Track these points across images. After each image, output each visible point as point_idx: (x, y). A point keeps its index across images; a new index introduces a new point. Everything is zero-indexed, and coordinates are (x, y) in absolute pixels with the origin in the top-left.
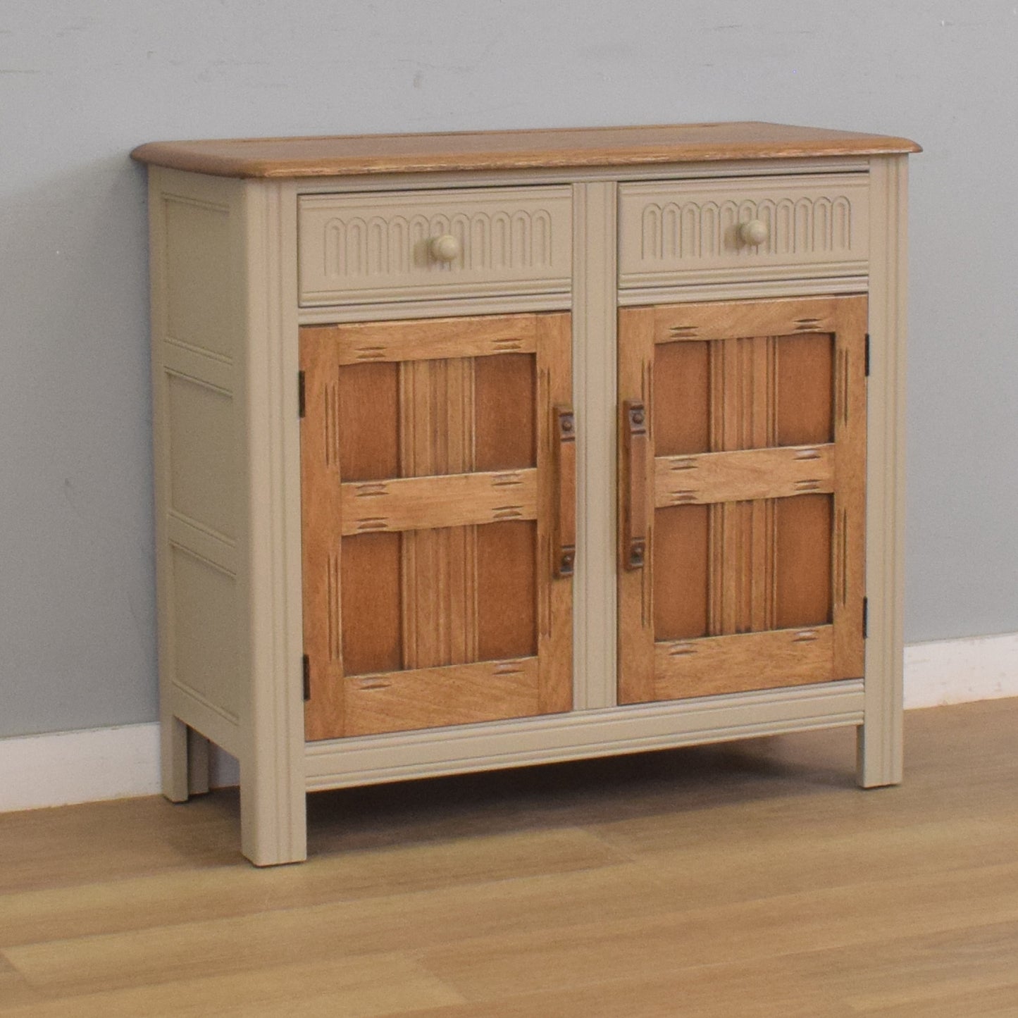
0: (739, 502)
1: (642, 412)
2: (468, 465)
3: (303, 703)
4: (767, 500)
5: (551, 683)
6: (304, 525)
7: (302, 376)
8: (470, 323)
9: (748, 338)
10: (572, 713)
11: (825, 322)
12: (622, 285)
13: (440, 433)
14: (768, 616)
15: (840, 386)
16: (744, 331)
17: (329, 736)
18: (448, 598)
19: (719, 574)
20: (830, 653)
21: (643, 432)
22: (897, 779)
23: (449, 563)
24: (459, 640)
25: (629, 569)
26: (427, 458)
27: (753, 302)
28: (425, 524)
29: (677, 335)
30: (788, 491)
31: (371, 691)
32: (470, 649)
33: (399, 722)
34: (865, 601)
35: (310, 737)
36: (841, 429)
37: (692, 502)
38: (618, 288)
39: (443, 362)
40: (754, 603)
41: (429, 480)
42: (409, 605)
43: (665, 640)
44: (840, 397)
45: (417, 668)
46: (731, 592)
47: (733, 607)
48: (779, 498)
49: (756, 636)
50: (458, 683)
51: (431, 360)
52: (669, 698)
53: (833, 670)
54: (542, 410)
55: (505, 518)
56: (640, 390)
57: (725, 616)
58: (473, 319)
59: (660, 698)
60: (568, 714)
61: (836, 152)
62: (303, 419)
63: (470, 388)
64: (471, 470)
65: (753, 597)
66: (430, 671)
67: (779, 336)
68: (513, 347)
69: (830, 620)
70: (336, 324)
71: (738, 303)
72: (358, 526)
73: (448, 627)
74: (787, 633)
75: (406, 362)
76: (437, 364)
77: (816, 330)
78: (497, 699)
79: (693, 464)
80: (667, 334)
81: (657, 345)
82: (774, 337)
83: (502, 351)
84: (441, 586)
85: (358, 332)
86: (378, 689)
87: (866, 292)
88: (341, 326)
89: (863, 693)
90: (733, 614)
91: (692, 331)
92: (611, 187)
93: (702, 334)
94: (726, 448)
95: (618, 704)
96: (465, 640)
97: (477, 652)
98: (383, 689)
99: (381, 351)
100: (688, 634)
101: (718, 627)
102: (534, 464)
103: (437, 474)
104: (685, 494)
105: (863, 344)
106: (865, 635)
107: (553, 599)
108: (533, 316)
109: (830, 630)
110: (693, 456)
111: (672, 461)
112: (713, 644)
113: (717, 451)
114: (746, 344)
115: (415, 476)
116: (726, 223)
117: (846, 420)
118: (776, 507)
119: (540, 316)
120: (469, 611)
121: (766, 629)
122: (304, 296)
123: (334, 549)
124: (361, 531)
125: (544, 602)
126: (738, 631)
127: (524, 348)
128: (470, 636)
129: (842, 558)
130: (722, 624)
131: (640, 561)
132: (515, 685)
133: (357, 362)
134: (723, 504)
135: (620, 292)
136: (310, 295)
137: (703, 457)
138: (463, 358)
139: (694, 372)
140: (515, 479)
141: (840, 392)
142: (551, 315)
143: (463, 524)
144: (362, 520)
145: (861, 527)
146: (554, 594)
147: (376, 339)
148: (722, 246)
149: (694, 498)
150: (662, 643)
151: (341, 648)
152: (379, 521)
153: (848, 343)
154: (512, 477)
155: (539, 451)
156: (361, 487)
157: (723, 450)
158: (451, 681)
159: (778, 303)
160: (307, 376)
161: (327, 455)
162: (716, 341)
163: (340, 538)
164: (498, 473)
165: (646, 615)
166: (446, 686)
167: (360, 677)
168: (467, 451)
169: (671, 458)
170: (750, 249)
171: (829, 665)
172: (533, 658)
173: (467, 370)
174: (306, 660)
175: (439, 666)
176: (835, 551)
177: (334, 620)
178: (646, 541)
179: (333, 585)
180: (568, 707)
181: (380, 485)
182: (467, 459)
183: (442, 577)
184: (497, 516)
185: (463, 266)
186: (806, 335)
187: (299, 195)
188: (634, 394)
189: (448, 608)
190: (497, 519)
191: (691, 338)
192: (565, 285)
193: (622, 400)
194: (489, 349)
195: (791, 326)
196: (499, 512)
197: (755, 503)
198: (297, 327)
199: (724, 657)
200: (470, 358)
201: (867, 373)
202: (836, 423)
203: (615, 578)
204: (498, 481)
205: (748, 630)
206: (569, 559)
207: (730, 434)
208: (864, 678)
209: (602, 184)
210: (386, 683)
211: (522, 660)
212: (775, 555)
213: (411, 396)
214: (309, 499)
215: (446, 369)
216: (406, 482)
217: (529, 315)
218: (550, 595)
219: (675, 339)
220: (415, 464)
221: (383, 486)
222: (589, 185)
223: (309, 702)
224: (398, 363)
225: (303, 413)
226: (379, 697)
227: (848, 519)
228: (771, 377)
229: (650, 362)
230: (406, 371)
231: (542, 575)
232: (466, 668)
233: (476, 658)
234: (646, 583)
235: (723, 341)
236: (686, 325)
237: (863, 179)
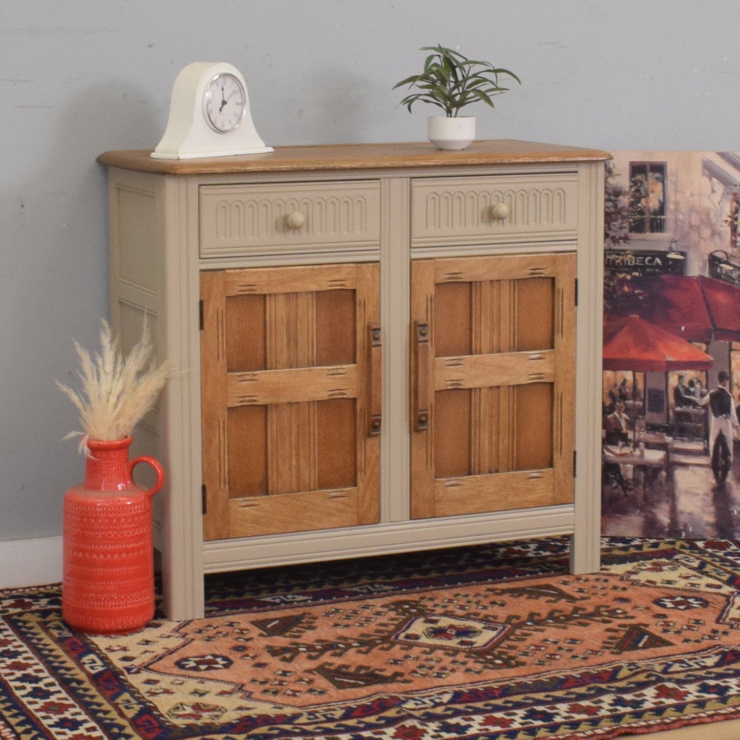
0: (491, 388)
1: (426, 328)
2: (311, 362)
3: (202, 516)
4: (509, 386)
5: (366, 505)
6: (203, 400)
7: (201, 303)
8: (313, 270)
9: (497, 280)
10: (380, 524)
11: (548, 270)
12: (413, 245)
13: (292, 340)
14: (510, 461)
15: (558, 312)
16: (494, 276)
17: (219, 538)
18: (297, 448)
19: (478, 434)
20: (551, 487)
21: (427, 341)
22: (596, 569)
23: (298, 426)
24: (305, 476)
25: (418, 431)
26: (284, 357)
27: (500, 257)
28: (283, 400)
29: (449, 278)
30: (524, 380)
31: (247, 508)
32: (312, 482)
33: (265, 529)
34: (575, 453)
35: (207, 538)
36: (559, 341)
37: (460, 387)
38: (411, 247)
39: (295, 295)
40: (500, 454)
41: (285, 372)
42: (272, 453)
43: (443, 477)
44: (558, 320)
45: (277, 494)
46: (486, 447)
47: (487, 456)
48: (517, 385)
49: (503, 475)
50: (304, 504)
51: (286, 293)
52: (445, 515)
53: (553, 498)
54: (360, 326)
55: (336, 397)
56: (425, 314)
57: (482, 463)
58: (315, 267)
59: (437, 515)
60: (377, 525)
61: (556, 159)
62: (202, 331)
63: (312, 313)
64: (313, 365)
65: (500, 449)
66: (286, 496)
67: (518, 280)
68: (341, 285)
69: (551, 465)
70: (224, 270)
71: (491, 257)
72: (238, 401)
73: (298, 468)
74: (523, 473)
75: (270, 295)
76: (291, 296)
77: (542, 276)
78: (330, 514)
79: (460, 362)
80: (443, 277)
81: (436, 285)
82: (514, 280)
83: (334, 288)
84: (293, 440)
85: (236, 274)
86: (251, 507)
87: (575, 251)
88: (227, 271)
89: (573, 513)
90: (487, 461)
91: (459, 275)
92: (406, 181)
93: (466, 278)
94: (482, 352)
95: (411, 519)
96: (310, 475)
97: (317, 484)
98: (255, 507)
99: (253, 288)
100: (458, 473)
101: (477, 469)
102: (355, 362)
103: (291, 367)
104: (455, 382)
105: (574, 285)
106: (574, 475)
107: (368, 450)
108: (355, 265)
109: (551, 473)
110: (460, 357)
111: (446, 360)
112: (473, 480)
113: (476, 354)
114: (496, 285)
115: (276, 369)
116: (482, 205)
117: (562, 334)
118: (515, 392)
119: (359, 265)
120: (312, 457)
121: (509, 471)
122: (203, 251)
123: (222, 415)
124: (240, 404)
125: (361, 451)
126: (490, 472)
127: (349, 286)
128: (312, 473)
129: (559, 424)
130: (479, 467)
131: (424, 425)
132: (341, 505)
133: (238, 294)
134: (480, 389)
135: (412, 250)
136: (206, 251)
137: (468, 358)
138: (308, 292)
139: (461, 301)
140: (342, 371)
141: (558, 316)
142: (365, 265)
143: (307, 400)
144: (241, 397)
145: (572, 404)
146: (368, 447)
147: (251, 280)
148: (480, 221)
149: (461, 385)
150: (439, 479)
151: (227, 480)
152: (253, 398)
153: (563, 284)
154: (340, 370)
155: (358, 353)
156: (241, 375)
157: (480, 353)
158: (300, 503)
159: (517, 258)
160: (204, 303)
161: (218, 355)
162: (476, 282)
163: (226, 409)
164: (330, 367)
165: (429, 460)
166: (296, 506)
167: (240, 499)
168: (310, 353)
169: (446, 358)
170: (498, 223)
171: (550, 495)
172: (354, 488)
173: (310, 301)
174: (204, 488)
175: (292, 492)
176: (555, 420)
177: (222, 463)
178: (429, 413)
179: (222, 439)
180: (377, 520)
181: (253, 374)
182: (310, 358)
183: (294, 434)
184: (330, 395)
185: (307, 232)
186: (535, 279)
187: (199, 185)
188: (421, 318)
189: (298, 455)
190: (330, 398)
191: (459, 280)
192: (377, 245)
193: (413, 321)
194: (325, 286)
195: (525, 273)
196: (332, 392)
197: (502, 389)
198: (198, 272)
199: (481, 489)
200: (312, 292)
201: (576, 304)
202: (556, 337)
203: (409, 435)
204: (331, 372)
205: (497, 471)
206: (377, 424)
207: (485, 345)
208: (574, 503)
209: (400, 179)
210: (257, 503)
211: (347, 489)
212: (515, 422)
213: (273, 317)
214: (206, 383)
215: (297, 299)
216: (270, 373)
217: (351, 265)
218: (365, 447)
219: (448, 281)
220: (276, 361)
221: (255, 375)
222: (391, 180)
223: (206, 515)
224: (265, 295)
225: (202, 326)
226: (253, 512)
227: (563, 399)
228: (512, 306)
229: (432, 295)
230: (270, 300)
231: (360, 434)
232: (310, 494)
233: (317, 488)
234: (429, 440)
235: (480, 282)
236: (456, 271)
237: (574, 177)
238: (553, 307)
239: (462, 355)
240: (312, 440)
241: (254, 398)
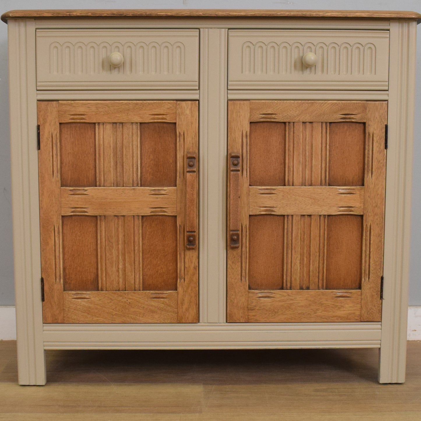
0: (304, 215)
1: (238, 159)
2: (135, 182)
3: (41, 303)
4: (320, 216)
5: (185, 307)
6: (40, 208)
7: (38, 127)
8: (137, 104)
9: (310, 123)
10: (199, 324)
11: (359, 116)
12: (230, 88)
13: (119, 163)
14: (321, 282)
15: (368, 154)
16: (307, 118)
17: (55, 322)
18: (124, 255)
19: (290, 255)
20: (359, 306)
21: (239, 171)
22: (402, 380)
23: (124, 236)
24: (131, 278)
25: (233, 248)
26: (111, 177)
28: (109, 213)
29: (263, 118)
30: (334, 211)
31: (79, 300)
32: (137, 283)
33: (95, 319)
34: (382, 278)
35: (45, 322)
36: (369, 179)
37: (273, 213)
38: (228, 89)
39: (121, 126)
40: (311, 273)
41: (111, 189)
42: (101, 257)
43: (256, 289)
44: (368, 160)
45: (106, 291)
46: (297, 266)
47: (298, 275)
48: (329, 216)
49: (312, 292)
50: (129, 301)
52: (257, 322)
53: (360, 316)
54: (180, 155)
55: (157, 214)
56: (241, 148)
57: (293, 279)
58: (138, 102)
59: (251, 321)
60: (196, 324)
62: (39, 151)
63: (137, 140)
64: (138, 185)
65: (311, 270)
66: (113, 293)
67: (330, 123)
68: (162, 119)
69: (360, 288)
70: (58, 100)
71: (303, 101)
72: (71, 211)
73: (124, 270)
74: (332, 292)
75: (99, 123)
76: (118, 125)
77: (353, 120)
78: (153, 312)
79: (273, 192)
80: (257, 117)
81: (251, 123)
82: (326, 123)
83: (156, 121)
84: (120, 246)
85: (70, 105)
86: (83, 300)
87: (387, 101)
88: (60, 102)
89: (380, 330)
90: (298, 279)
92: (224, 32)
93: (280, 118)
94: (294, 184)
95: (227, 322)
96: (135, 277)
97: (141, 286)
98: (86, 300)
99: (83, 117)
100: (271, 286)
101: (289, 285)
102: (176, 186)
103: (117, 186)
104: (268, 209)
105: (384, 130)
106: (381, 297)
107: (186, 260)
108: (175, 102)
109: (360, 293)
110: (274, 187)
111: (260, 189)
112: (285, 294)
113: (289, 185)
114: (308, 126)
115: (104, 186)
116: (295, 55)
117: (372, 174)
118: (326, 221)
119: (179, 102)
120: (137, 263)
121: (319, 289)
122: (38, 84)
123: (57, 222)
124: (72, 214)
125: (181, 262)
126: (301, 288)
127: (169, 119)
128: (137, 276)
129: (368, 252)
130: (291, 283)
131: (237, 243)
132: (163, 305)
133: (70, 122)
134: (292, 216)
135: (229, 91)
136: (41, 83)
137: (280, 188)
138: (132, 123)
139: (275, 139)
140: (163, 192)
141: (368, 157)
142: (185, 102)
143: (133, 215)
144: (73, 208)
145: (381, 235)
146: (187, 258)
147: (81, 110)
148: (293, 68)
149: (274, 211)
150: (253, 291)
151: (62, 275)
152: (83, 209)
153: (374, 129)
154: (162, 191)
155: (178, 178)
156: (73, 190)
157: (293, 185)
158: (125, 300)
159: (329, 103)
160: (41, 128)
161: (53, 172)
162: (289, 123)
163: (61, 217)
164: (153, 188)
165: (243, 274)
166: (122, 302)
167: (73, 292)
168: (135, 175)
169: (260, 187)
170: (311, 71)
171: (358, 313)
172: (174, 291)
173: (135, 131)
174: (42, 280)
175: (119, 291)
176: (364, 248)
177: (57, 260)
178: (240, 232)
179: (57, 241)
180: (197, 320)
181: (83, 190)
182: (135, 179)
183: (120, 242)
184: (152, 212)
185: (131, 71)
187: (36, 29)
188: (237, 150)
189: (124, 260)
190: (152, 214)
191: (272, 120)
192: (195, 86)
193: (229, 153)
194: (148, 119)
195: (337, 117)
196: (154, 210)
197: (312, 217)
198: (36, 101)
199: (291, 302)
200: (137, 123)
201: (386, 147)
202: (366, 176)
203: (225, 252)
204: (153, 193)
205: (308, 288)
206: (192, 239)
207: (297, 178)
208: (381, 322)
209: (218, 30)
210: (87, 297)
211: (168, 292)
212: (326, 247)
213: (102, 142)
214: (43, 194)
215: (123, 128)
216: (98, 189)
217: (172, 101)
218: (184, 258)
219: (262, 120)
220: (104, 180)
221: (86, 190)
222: (210, 30)
223: (44, 302)
224: (95, 123)
225: (39, 148)
226: (85, 304)
227: (372, 230)
228: (324, 145)
229: (247, 132)
230: (99, 128)
231: (180, 247)
232: (134, 293)
233: (141, 289)
234: (243, 256)
235: (294, 123)
236: (270, 112)
237: (386, 34)
238: (364, 149)
239: (276, 186)
240: (136, 248)
241: (85, 210)
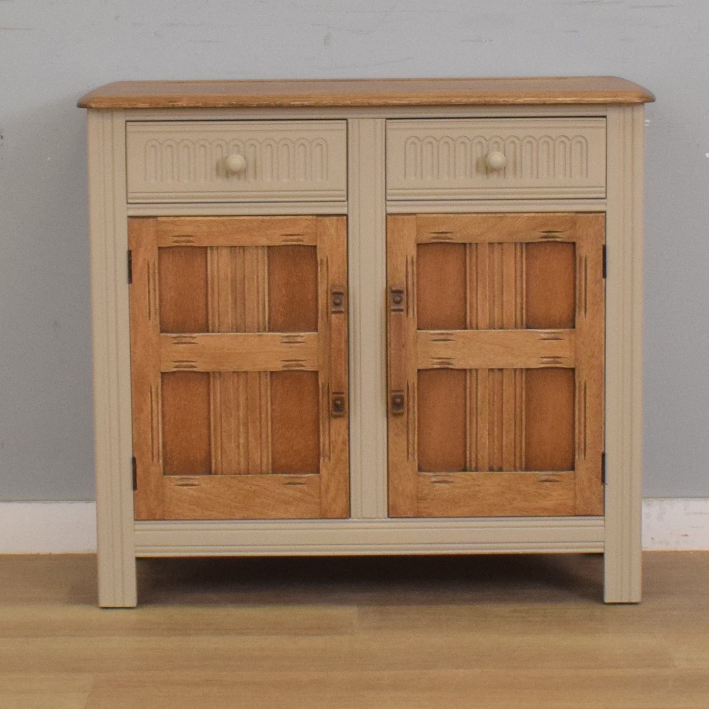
0: (492, 370)
1: (402, 295)
2: (262, 326)
3: (132, 492)
4: (515, 370)
5: (331, 495)
6: (132, 362)
7: (130, 253)
8: (263, 221)
9: (498, 243)
10: (350, 520)
11: (567, 233)
12: (389, 198)
13: (239, 299)
14: (518, 460)
15: (580, 285)
16: (494, 237)
17: (152, 518)
18: (246, 425)
19: (474, 426)
20: (572, 494)
21: (402, 310)
22: (636, 598)
23: (247, 399)
24: (256, 456)
25: (396, 415)
26: (229, 319)
27: (501, 215)
28: (228, 368)
29: (434, 238)
30: (534, 364)
31: (185, 488)
32: (264, 463)
33: (208, 513)
34: (604, 455)
35: (138, 518)
36: (582, 319)
37: (450, 367)
38: (386, 200)
39: (242, 250)
40: (504, 449)
41: (229, 336)
42: (215, 427)
43: (429, 471)
44: (580, 294)
45: (222, 474)
46: (485, 440)
47: (487, 451)
48: (526, 369)
49: (505, 475)
50: (254, 488)
52: (430, 516)
53: (574, 507)
54: (322, 289)
55: (292, 368)
56: (405, 279)
57: (479, 456)
58: (264, 218)
59: (422, 515)
60: (346, 520)
62: (130, 285)
63: (263, 270)
64: (264, 330)
65: (504, 443)
66: (231, 478)
67: (527, 243)
68: (297, 240)
69: (573, 468)
70: (156, 217)
71: (489, 215)
72: (173, 366)
73: (247, 446)
74: (534, 475)
75: (212, 247)
76: (237, 250)
77: (558, 240)
78: (286, 503)
79: (449, 337)
80: (427, 237)
81: (418, 245)
82: (521, 244)
83: (289, 243)
84: (241, 414)
85: (173, 223)
86: (190, 487)
87: (605, 212)
88: (159, 219)
89: (603, 528)
90: (486, 456)
91: (449, 235)
92: (380, 123)
93: (457, 238)
94: (479, 327)
95: (388, 517)
96: (262, 456)
97: (270, 467)
98: (193, 487)
99: (191, 238)
100: (450, 467)
101: (474, 466)
102: (316, 330)
103: (237, 331)
104: (444, 360)
105: (601, 252)
106: (603, 481)
107: (332, 431)
108: (315, 217)
109: (572, 476)
110: (451, 332)
111: (432, 334)
112: (469, 478)
113: (472, 328)
114: (497, 248)
115: (219, 332)
116: (477, 153)
117: (585, 312)
118: (524, 376)
119: (320, 218)
120: (264, 436)
121: (515, 470)
122: (130, 195)
123: (155, 381)
124: (176, 370)
125: (324, 434)
126: (491, 469)
127: (307, 241)
128: (265, 455)
129: (583, 420)
130: (477, 463)
131: (400, 409)
132: (300, 494)
133: (171, 246)
134: (477, 370)
135: (387, 203)
136: (133, 195)
137: (459, 333)
138: (257, 247)
139: (451, 266)
140: (299, 339)
141: (580, 290)
142: (328, 218)
143: (258, 370)
144: (176, 362)
145: (601, 396)
146: (333, 429)
147: (188, 229)
148: (474, 170)
149: (452, 364)
150: (424, 473)
151: (161, 454)
152: (191, 363)
153: (587, 251)
154: (297, 338)
155: (320, 320)
156: (176, 337)
157: (477, 328)
158: (248, 487)
159: (524, 217)
160: (133, 254)
161: (150, 313)
162: (470, 244)
163: (160, 374)
164: (286, 334)
165: (411, 450)
166: (244, 490)
167: (176, 477)
168: (261, 315)
169: (432, 332)
170: (498, 175)
171: (570, 503)
172: (316, 475)
173: (260, 257)
174: (134, 460)
175: (240, 474)
176: (577, 413)
177: (155, 433)
178: (405, 394)
179: (155, 407)
180: (347, 514)
181: (191, 337)
182: (261, 323)
183: (241, 407)
184: (285, 366)
185: (255, 178)
186: (549, 243)
187: (127, 121)
188: (400, 282)
189: (247, 432)
190: (285, 369)
191: (448, 241)
192: (342, 196)
193: (388, 286)
194: (278, 242)
195: (536, 236)
196: (287, 363)
197: (505, 371)
198: (126, 217)
199: (477, 488)
200: (263, 247)
201: (605, 275)
202: (577, 315)
203: (386, 421)
204: (286, 340)
205: (501, 469)
206: (339, 402)
207: (483, 318)
208: (604, 516)
209: (372, 121)
210: (196, 483)
211: (306, 475)
212: (524, 413)
213: (216, 274)
214: (135, 343)
215: (244, 254)
216: (212, 336)
217: (311, 217)
218: (329, 428)
219: (434, 241)
220: (219, 323)
221: (194, 338)
222: (361, 120)
223: (136, 492)
224: (206, 248)
225: (130, 280)
226: (191, 492)
227: (587, 389)
228: (518, 274)
229: (412, 257)
230: (212, 253)
231: (324, 414)
232: (261, 477)
233: (270, 471)
234: (410, 426)
235: (477, 244)
236: (444, 230)
237: (601, 122)
238: (575, 277)
239: (453, 329)
240: (263, 416)
241: (193, 364)
